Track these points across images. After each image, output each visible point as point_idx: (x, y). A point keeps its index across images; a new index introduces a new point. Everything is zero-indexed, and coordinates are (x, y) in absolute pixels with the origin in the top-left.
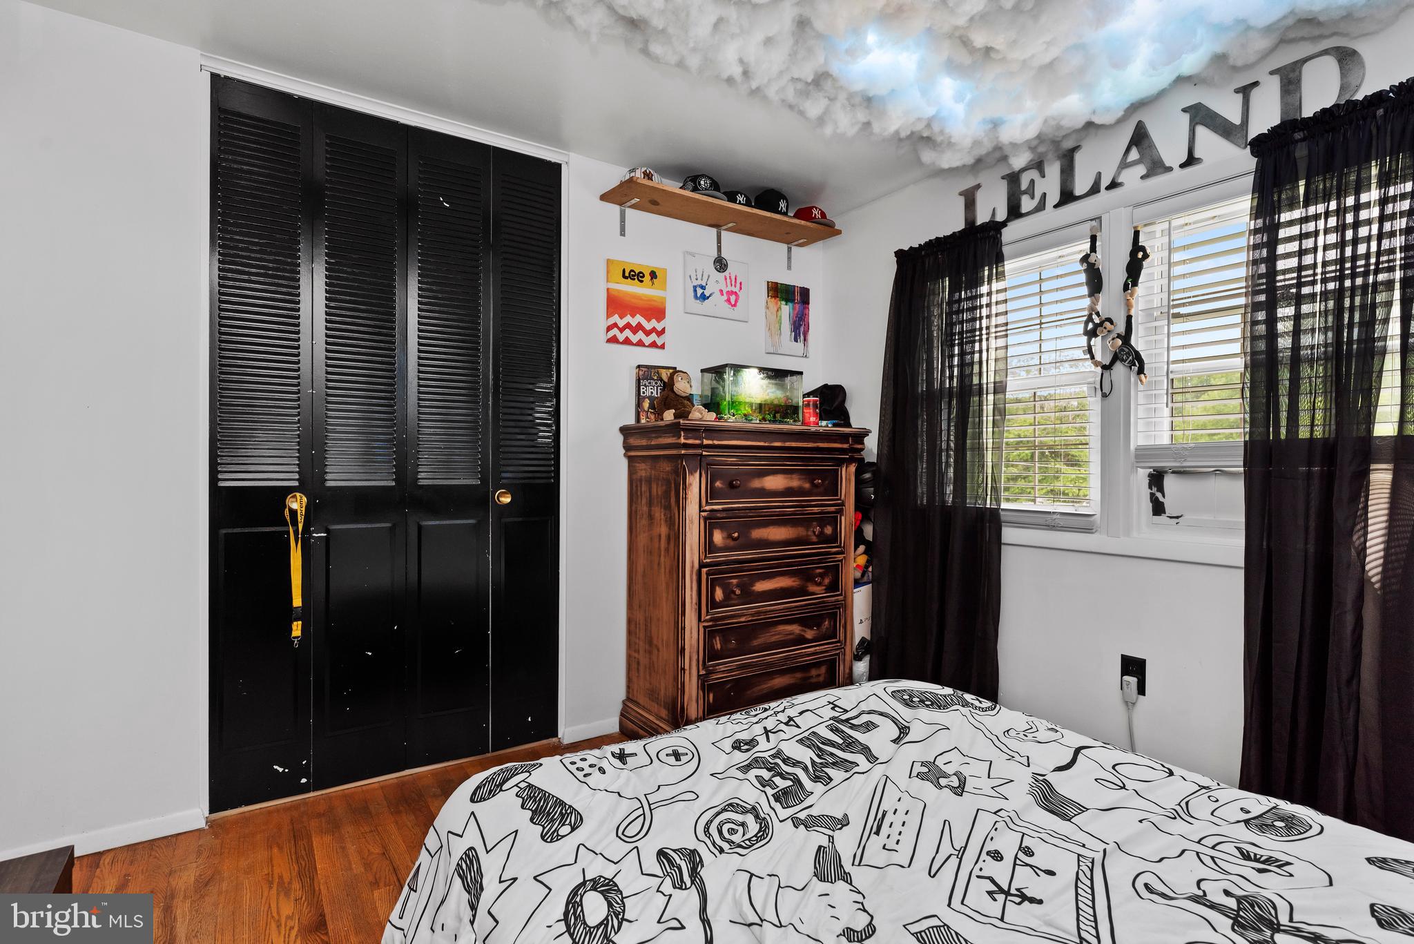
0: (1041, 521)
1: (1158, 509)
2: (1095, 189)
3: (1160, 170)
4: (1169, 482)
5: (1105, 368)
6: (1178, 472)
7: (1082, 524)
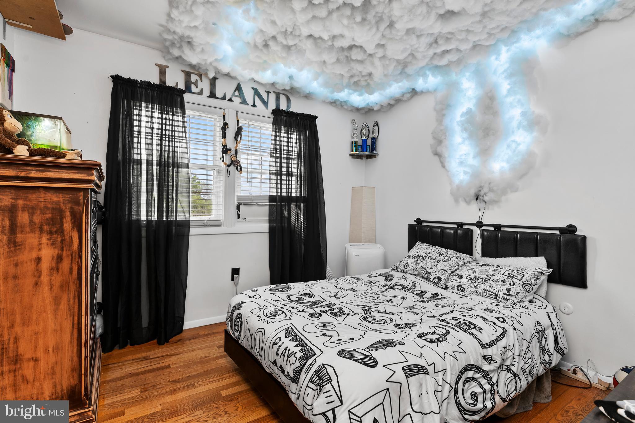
0: (202, 224)
1: (239, 217)
2: (224, 98)
3: (245, 103)
4: (242, 207)
5: (229, 166)
6: (246, 204)
7: (217, 223)
